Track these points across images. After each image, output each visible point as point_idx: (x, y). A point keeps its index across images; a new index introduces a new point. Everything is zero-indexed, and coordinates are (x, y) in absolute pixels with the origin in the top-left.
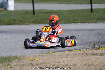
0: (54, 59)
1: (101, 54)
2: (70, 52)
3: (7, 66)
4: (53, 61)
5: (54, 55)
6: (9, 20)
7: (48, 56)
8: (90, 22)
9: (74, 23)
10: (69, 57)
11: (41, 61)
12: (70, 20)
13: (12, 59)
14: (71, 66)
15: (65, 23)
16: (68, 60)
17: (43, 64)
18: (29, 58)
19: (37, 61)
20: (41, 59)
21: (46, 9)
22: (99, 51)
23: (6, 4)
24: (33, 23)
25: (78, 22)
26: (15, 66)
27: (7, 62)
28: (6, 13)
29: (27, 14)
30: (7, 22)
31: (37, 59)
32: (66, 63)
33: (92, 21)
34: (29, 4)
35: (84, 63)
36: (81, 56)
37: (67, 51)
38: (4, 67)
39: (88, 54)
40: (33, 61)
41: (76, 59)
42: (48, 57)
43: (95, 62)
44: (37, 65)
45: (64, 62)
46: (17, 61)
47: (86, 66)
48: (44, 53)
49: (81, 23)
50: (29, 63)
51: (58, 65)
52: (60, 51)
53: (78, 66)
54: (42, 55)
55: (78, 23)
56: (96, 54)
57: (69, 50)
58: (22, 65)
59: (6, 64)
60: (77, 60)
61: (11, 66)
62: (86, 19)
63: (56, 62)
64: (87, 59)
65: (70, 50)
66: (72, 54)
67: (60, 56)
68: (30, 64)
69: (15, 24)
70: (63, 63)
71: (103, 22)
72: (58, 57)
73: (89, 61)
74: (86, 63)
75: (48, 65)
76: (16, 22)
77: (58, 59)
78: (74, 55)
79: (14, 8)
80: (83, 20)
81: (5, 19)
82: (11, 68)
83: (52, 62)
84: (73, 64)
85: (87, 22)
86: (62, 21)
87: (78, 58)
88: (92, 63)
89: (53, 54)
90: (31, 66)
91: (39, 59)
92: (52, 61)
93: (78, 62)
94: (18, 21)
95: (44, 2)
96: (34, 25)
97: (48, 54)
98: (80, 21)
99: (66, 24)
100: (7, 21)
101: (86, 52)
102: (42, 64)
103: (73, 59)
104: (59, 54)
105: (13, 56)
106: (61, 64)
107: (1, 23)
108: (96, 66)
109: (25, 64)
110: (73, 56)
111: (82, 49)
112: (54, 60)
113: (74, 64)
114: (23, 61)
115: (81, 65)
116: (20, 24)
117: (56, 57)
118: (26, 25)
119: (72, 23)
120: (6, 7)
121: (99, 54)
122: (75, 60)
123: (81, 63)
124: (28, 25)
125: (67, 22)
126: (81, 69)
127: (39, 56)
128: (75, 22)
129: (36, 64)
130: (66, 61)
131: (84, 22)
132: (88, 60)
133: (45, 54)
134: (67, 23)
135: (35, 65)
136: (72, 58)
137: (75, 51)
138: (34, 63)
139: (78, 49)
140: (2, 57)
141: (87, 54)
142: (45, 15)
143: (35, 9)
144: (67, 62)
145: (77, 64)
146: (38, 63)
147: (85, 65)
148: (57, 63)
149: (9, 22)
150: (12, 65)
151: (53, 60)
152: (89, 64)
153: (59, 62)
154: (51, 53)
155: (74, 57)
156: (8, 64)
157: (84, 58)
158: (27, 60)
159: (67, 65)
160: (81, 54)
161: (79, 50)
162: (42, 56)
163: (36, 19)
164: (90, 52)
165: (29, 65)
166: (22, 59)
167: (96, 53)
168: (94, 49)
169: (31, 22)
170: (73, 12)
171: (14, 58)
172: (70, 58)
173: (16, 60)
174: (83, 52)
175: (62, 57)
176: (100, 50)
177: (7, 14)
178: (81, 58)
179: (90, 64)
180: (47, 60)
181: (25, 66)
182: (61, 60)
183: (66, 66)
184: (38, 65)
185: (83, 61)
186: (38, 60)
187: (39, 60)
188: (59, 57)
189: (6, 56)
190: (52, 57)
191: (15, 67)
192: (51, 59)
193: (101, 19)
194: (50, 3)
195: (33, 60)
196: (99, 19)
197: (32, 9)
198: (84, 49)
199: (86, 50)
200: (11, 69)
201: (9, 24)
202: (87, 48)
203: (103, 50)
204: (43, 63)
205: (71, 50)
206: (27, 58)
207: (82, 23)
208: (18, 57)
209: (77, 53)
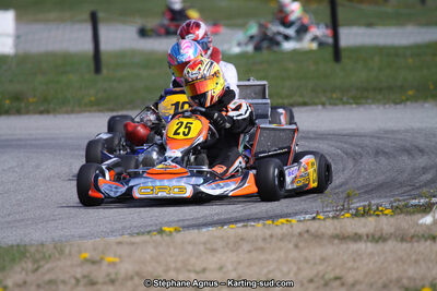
0: (180, 259)
1: (373, 236)
2: (246, 226)
4: (179, 264)
5: (183, 243)
7: (156, 245)
8: (330, 104)
10: (246, 247)
11: (126, 267)
13: (7, 259)
16: (239, 263)
17: (136, 278)
18: (80, 252)
19: (113, 264)
20: (129, 256)
22: (368, 225)
24: (95, 108)
26: (20, 286)
29: (68, 68)
31: (111, 259)
32: (233, 275)
33: (337, 99)
34: (77, 26)
35: (304, 274)
36: (291, 246)
39: (323, 234)
40: (95, 267)
41: (271, 258)
42: (155, 247)
43: (352, 269)
44: (113, 282)
45: (224, 270)
46: (30, 265)
47: (312, 286)
48: (138, 234)
50: (79, 272)
52: (207, 225)
54: (133, 239)
56: (357, 238)
57: (243, 221)
58: (50, 282)
60: (278, 261)
61: (6, 288)
62: (313, 90)
63: (190, 268)
64: (318, 258)
65: (249, 220)
66: (257, 237)
67: (208, 246)
68: (84, 277)
69: (19, 112)
70: (218, 275)
71: (385, 104)
72: (199, 251)
73: (326, 264)
74: (315, 272)
76: (24, 102)
77: (197, 258)
78: (264, 239)
79: (16, 45)
80: (301, 96)
83: (175, 269)
85: (317, 101)
87: (282, 254)
88: (338, 272)
89: (179, 235)
90: (85, 285)
91: (120, 257)
92: (173, 265)
93: (280, 270)
94: (31, 100)
96: (97, 114)
97: (158, 237)
101: (314, 226)
103: (262, 257)
104: (203, 234)
105: (12, 246)
106: (211, 277)
108: (353, 285)
109: (61, 278)
110: (260, 244)
111: (296, 214)
112: (182, 262)
114: (55, 264)
116: (41, 113)
117: (190, 248)
118: (66, 116)
121: (365, 238)
122: (268, 261)
124: (73, 116)
127: (119, 243)
129: (107, 279)
130: (230, 267)
131: (305, 104)
132: (323, 260)
133: (147, 237)
135: (105, 283)
136: (254, 254)
137: (270, 222)
138: (100, 273)
139: (281, 217)
141: (317, 237)
142: (145, 73)
143: (103, 47)
144: (235, 270)
146: (116, 274)
147: (312, 281)
148: (193, 275)
150: (9, 283)
151: (175, 262)
152: (327, 277)
153: (204, 270)
154: (170, 232)
155: (262, 249)
157: (305, 253)
158: (69, 263)
160: (292, 235)
161: (283, 220)
162: (133, 244)
163: (105, 91)
164: (330, 227)
165: (78, 281)
166: (50, 256)
167: (356, 234)
168: (347, 215)
169: (86, 105)
170: (261, 63)
171: (17, 256)
172: (250, 252)
173: (24, 265)
174: (300, 228)
175: (214, 251)
176: (371, 220)
178: (294, 254)
179: (332, 276)
180: (153, 263)
181: (62, 287)
182: (212, 262)
184: (117, 284)
185: (303, 265)
186: (117, 260)
187: (121, 261)
188: (202, 247)
190: (172, 250)
192: (169, 259)
193: (374, 89)
195: (94, 262)
196: (366, 90)
197: (89, 47)
198: (307, 217)
199: (314, 218)
202: (318, 213)
203: (383, 219)
204: (138, 274)
205: (254, 220)
206: (70, 254)
207: (296, 108)
208: (32, 249)
209: (278, 231)
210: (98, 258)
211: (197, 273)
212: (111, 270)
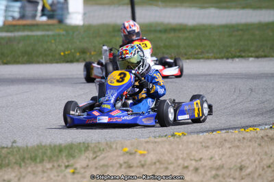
0: (185, 152)
2: (228, 132)
3: (63, 168)
4: (185, 155)
5: (187, 142)
6: (71, 50)
7: (171, 143)
9: (240, 59)
10: (227, 145)
11: (151, 157)
12: (229, 49)
13: (76, 151)
14: (230, 169)
15: (216, 58)
16: (223, 155)
17: (157, 164)
18: (123, 148)
19: (143, 155)
20: (154, 150)
21: (166, 21)
23: (62, 9)
25: (250, 54)
26: (84, 168)
27: (64, 158)
28: (62, 32)
29: (116, 33)
30: (65, 55)
31: (142, 152)
32: (219, 163)
34: (121, 8)
35: (265, 162)
36: (256, 145)
37: (221, 130)
38: (57, 172)
40: (131, 157)
41: (243, 152)
42: (170, 145)
44: (143, 166)
45: (214, 159)
46: (91, 155)
47: (270, 170)
48: (159, 137)
49: (257, 57)
50: (122, 160)
51: (197, 166)
52: (202, 132)
53: (249, 170)
54: (156, 140)
55: (251, 59)
57: (226, 129)
58: (103, 166)
59: (62, 162)
60: (247, 154)
61: (75, 169)
62: (271, 48)
63: (192, 158)
64: (273, 152)
65: (229, 129)
66: (235, 139)
67: (204, 144)
68: (125, 163)
70: (209, 163)
72: (197, 147)
74: (271, 161)
75: (171, 167)
76: (88, 54)
77: (196, 152)
78: (239, 140)
79: (84, 19)
80: (263, 51)
81: (60, 47)
82: (74, 173)
83: (182, 158)
84: (235, 165)
86: (208, 52)
87: (251, 150)
89: (185, 137)
90: (125, 168)
91: (147, 150)
92: (181, 156)
93: (249, 160)
94: (93, 53)
95: (160, 3)
97: (172, 139)
98: (254, 52)
99: (219, 60)
100: (64, 52)
102: (155, 163)
103: (238, 151)
104: (201, 137)
105: (80, 143)
106: (205, 164)
107: (50, 58)
109: (110, 163)
110: (237, 143)
111: (259, 125)
112: (187, 154)
113: (239, 165)
114: (106, 155)
115: (256, 167)
117: (192, 145)
119: (233, 57)
120: (62, 15)
122: (242, 154)
123: (257, 162)
125: (223, 55)
126: (258, 177)
127: (147, 142)
128: (241, 54)
129: (139, 164)
130: (217, 157)
131: (265, 56)
133: (164, 139)
134: (222, 58)
135: (137, 167)
136: (233, 150)
137: (243, 130)
138: (135, 161)
140: (52, 145)
141: (273, 139)
142: (164, 36)
144: (220, 159)
145: (247, 165)
146: (145, 161)
147: (269, 167)
148: (193, 162)
149: (69, 54)
150: (78, 166)
151: (183, 154)
153: (201, 159)
154: (179, 136)
155: (238, 147)
156: (67, 164)
157: (266, 149)
159: (220, 166)
160: (258, 138)
161: (251, 129)
162: (156, 142)
166: (103, 150)
170: (238, 30)
171: (83, 149)
172: (230, 148)
173: (86, 154)
174: (262, 133)
175: (208, 147)
177: (63, 35)
178: (259, 150)
180: (169, 155)
181: (111, 169)
182: (206, 154)
183: (217, 169)
184: (145, 167)
185: (264, 157)
186: (145, 152)
187: (148, 153)
188: (200, 145)
189: (61, 142)
190: (181, 146)
191: (85, 172)
194: (176, 6)
195: (131, 154)
198: (267, 127)
199: (271, 127)
200: (76, 176)
201: (69, 60)
204: (159, 161)
205: (232, 128)
206: (116, 149)
207: (260, 59)
208: (93, 146)
209: (248, 135)
210: (134, 151)
211: (196, 161)
212: (142, 159)
